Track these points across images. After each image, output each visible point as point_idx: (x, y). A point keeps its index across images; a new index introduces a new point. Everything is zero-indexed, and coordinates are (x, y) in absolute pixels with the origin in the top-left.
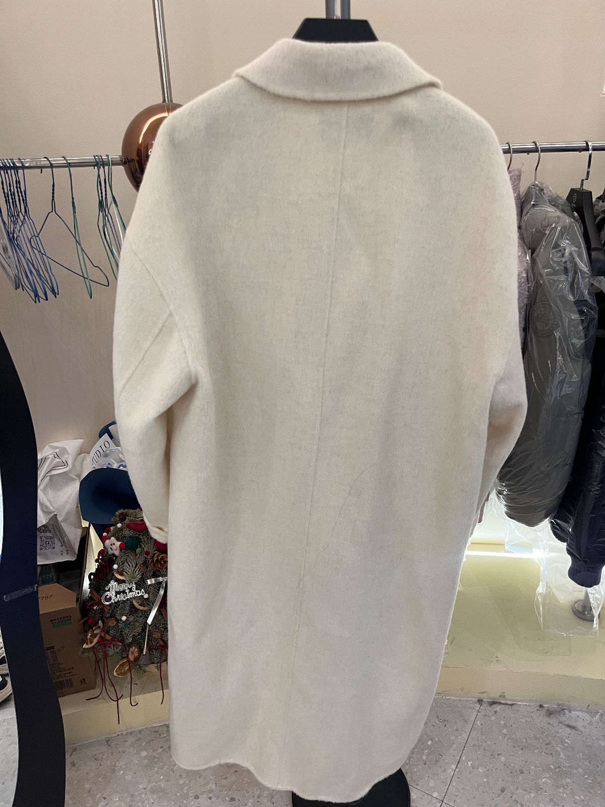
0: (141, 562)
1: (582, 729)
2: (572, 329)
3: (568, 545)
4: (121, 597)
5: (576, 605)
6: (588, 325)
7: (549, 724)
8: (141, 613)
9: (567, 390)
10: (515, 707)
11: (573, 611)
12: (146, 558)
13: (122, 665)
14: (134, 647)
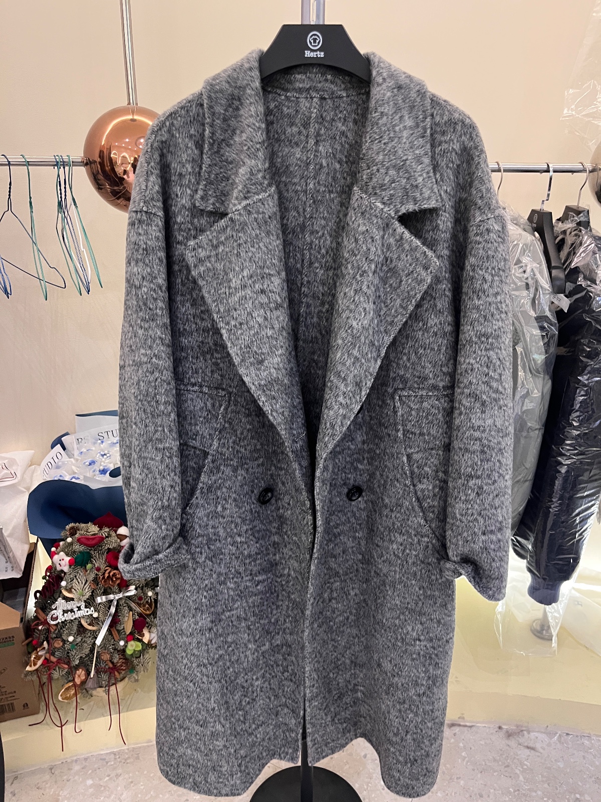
0: (91, 579)
1: (541, 751)
2: (534, 344)
3: (528, 562)
4: (69, 616)
5: (534, 624)
6: (549, 341)
7: (508, 745)
8: (89, 634)
9: (529, 405)
10: (474, 729)
11: (531, 630)
12: (96, 575)
13: (67, 689)
14: (81, 670)
